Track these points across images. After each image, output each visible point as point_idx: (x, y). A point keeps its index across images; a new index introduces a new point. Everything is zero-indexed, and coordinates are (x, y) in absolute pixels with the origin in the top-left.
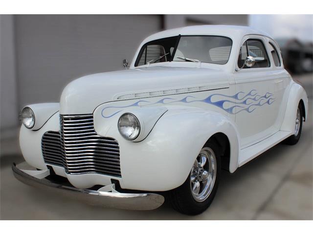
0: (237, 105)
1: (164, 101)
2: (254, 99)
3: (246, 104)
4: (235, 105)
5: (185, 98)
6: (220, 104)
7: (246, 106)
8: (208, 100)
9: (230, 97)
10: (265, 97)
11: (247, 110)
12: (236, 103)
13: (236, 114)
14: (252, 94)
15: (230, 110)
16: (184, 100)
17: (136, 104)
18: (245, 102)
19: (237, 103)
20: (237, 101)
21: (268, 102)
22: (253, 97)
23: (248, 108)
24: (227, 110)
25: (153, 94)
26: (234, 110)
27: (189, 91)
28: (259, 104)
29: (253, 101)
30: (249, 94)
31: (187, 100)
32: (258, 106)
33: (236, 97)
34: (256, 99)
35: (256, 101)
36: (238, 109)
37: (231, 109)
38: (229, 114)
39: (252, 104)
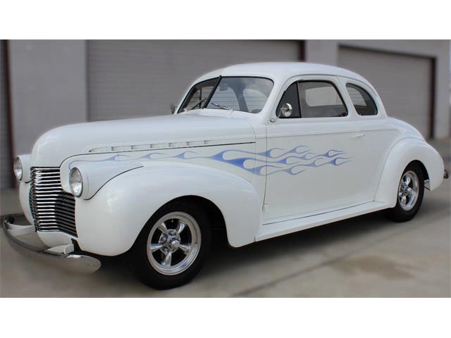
0: (268, 164)
1: (151, 156)
2: (303, 158)
3: (285, 163)
4: (264, 164)
5: (183, 154)
6: (239, 162)
7: (285, 166)
8: (219, 157)
10: (327, 155)
11: (289, 171)
12: (266, 162)
13: (268, 176)
14: (298, 151)
15: (256, 171)
16: (181, 156)
17: (113, 159)
18: (284, 161)
19: (270, 162)
20: (269, 159)
21: (334, 162)
22: (300, 155)
23: (291, 169)
24: (251, 170)
25: (137, 147)
26: (263, 171)
27: (188, 145)
28: (312, 165)
29: (301, 160)
30: (294, 151)
31: (185, 156)
32: (311, 167)
33: (267, 154)
34: (307, 158)
35: (307, 160)
36: (270, 170)
37: (258, 169)
38: (255, 175)
39: (298, 164)
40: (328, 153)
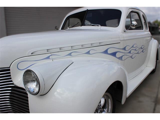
0: (125, 54)
1: (72, 54)
2: (135, 50)
3: (131, 53)
4: (124, 54)
5: (89, 51)
6: (114, 54)
7: (130, 55)
8: (106, 52)
9: (120, 49)
10: (141, 48)
11: (131, 57)
12: (124, 53)
13: (125, 61)
14: (134, 46)
15: (120, 58)
16: (88, 53)
17: (48, 58)
18: (130, 52)
19: (126, 53)
21: (143, 51)
22: (135, 49)
23: (132, 56)
24: (119, 58)
27: (92, 46)
28: (138, 53)
29: (135, 51)
30: (133, 47)
31: (90, 52)
32: (137, 54)
33: (124, 49)
34: (137, 50)
35: (136, 51)
36: (126, 57)
37: (122, 57)
38: (120, 61)
39: (134, 53)
40: (141, 47)
